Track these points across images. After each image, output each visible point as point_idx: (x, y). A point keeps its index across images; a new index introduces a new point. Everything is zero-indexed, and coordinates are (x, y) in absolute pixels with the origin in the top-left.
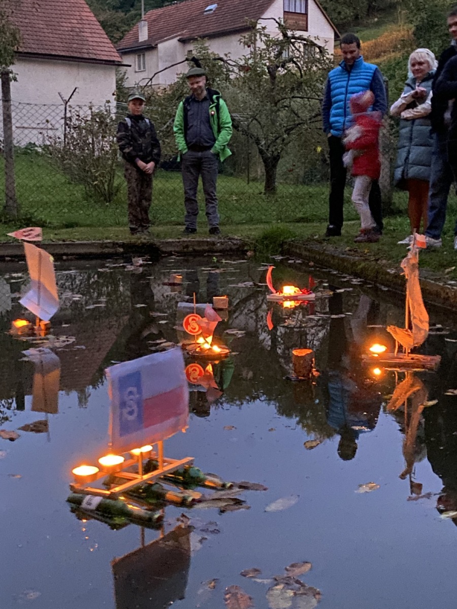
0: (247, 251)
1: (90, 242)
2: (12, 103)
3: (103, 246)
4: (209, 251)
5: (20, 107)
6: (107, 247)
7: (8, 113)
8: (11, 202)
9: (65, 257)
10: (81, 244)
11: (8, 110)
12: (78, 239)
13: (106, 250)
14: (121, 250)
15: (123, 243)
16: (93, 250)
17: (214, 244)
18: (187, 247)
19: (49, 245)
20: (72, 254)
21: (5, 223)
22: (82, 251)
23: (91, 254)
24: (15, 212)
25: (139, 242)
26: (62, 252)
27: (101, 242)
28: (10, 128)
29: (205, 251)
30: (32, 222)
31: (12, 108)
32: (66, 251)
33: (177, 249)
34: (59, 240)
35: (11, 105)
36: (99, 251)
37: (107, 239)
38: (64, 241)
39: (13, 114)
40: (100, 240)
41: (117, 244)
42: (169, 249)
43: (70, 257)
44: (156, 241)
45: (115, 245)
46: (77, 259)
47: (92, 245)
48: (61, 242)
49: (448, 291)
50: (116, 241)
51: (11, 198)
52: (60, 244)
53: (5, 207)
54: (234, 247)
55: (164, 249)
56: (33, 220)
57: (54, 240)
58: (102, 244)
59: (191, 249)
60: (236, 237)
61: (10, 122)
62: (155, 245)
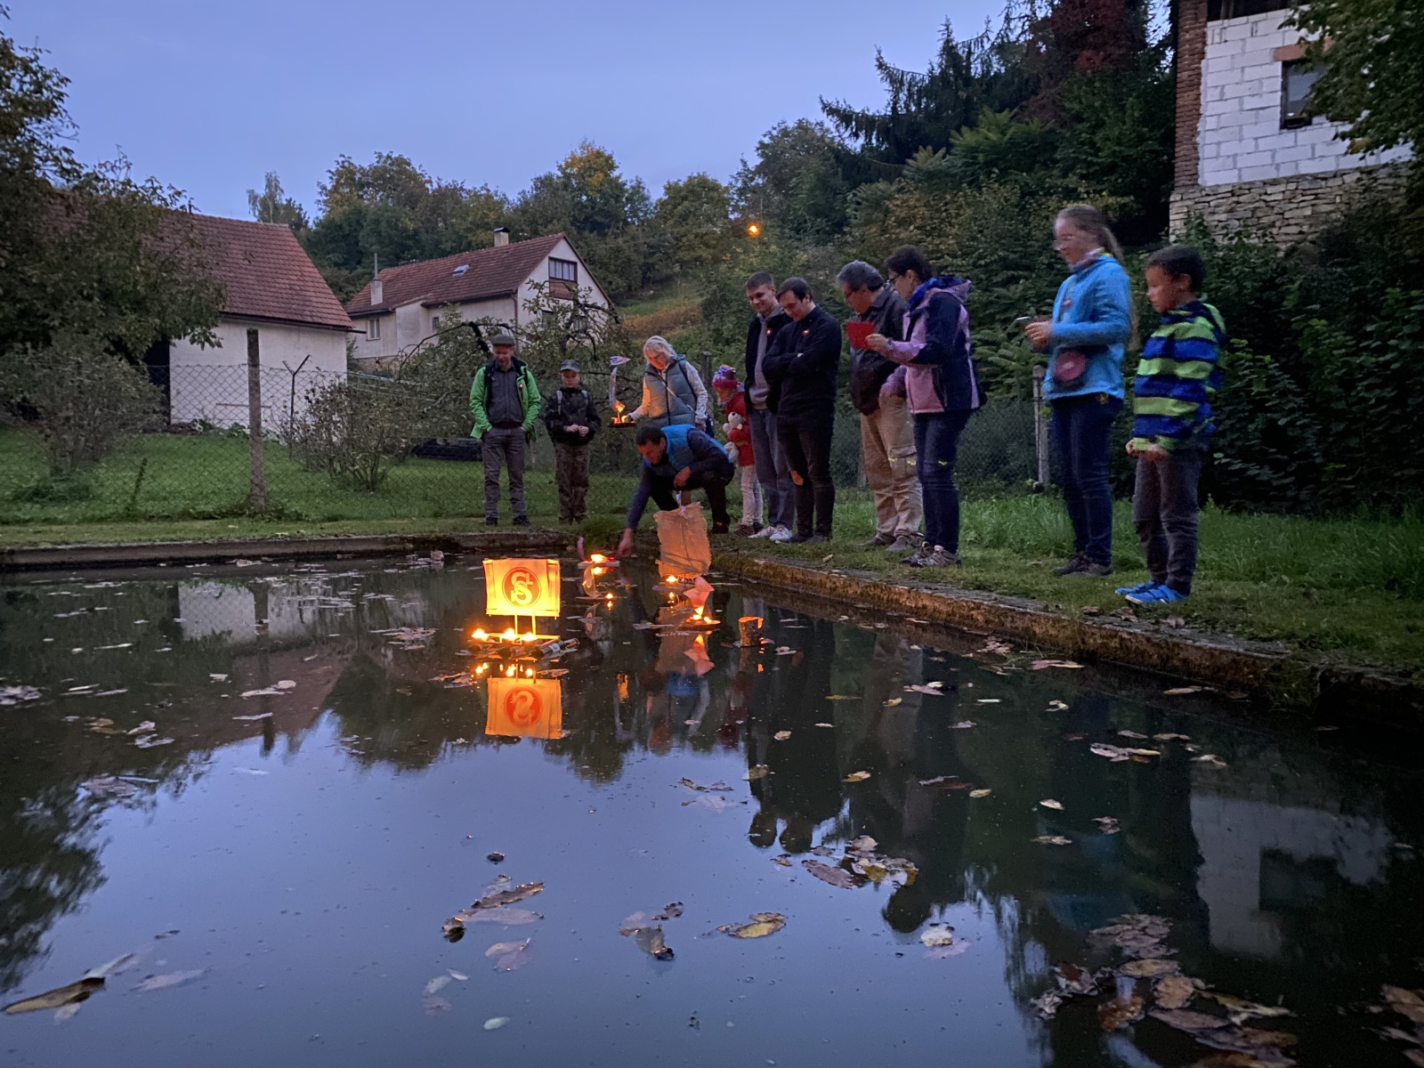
0: (566, 545)
1: (369, 537)
2: (261, 368)
3: (387, 541)
4: (519, 547)
5: (272, 373)
6: (392, 542)
7: (256, 380)
8: (257, 490)
9: (339, 556)
10: (358, 540)
11: (256, 377)
12: (355, 534)
13: (391, 547)
14: (411, 546)
15: (413, 537)
16: (375, 547)
17: (525, 537)
18: (494, 541)
19: (319, 541)
20: (350, 552)
21: (250, 516)
22: (360, 548)
23: (372, 551)
24: (262, 502)
26: (336, 549)
27: (384, 536)
28: (259, 399)
29: (514, 546)
30: (284, 514)
31: (261, 374)
32: (340, 548)
33: (481, 544)
34: (330, 535)
35: (260, 371)
36: (382, 548)
37: (390, 533)
38: (336, 536)
39: (262, 382)
40: (382, 534)
41: (405, 538)
42: (471, 544)
43: (346, 556)
44: (454, 534)
45: (402, 539)
46: (354, 558)
47: (374, 540)
48: (332, 538)
49: (835, 580)
50: (404, 536)
51: (257, 485)
52: (333, 540)
53: (249, 497)
54: (550, 541)
55: (465, 545)
56: (286, 512)
57: (324, 535)
58: (388, 538)
59: (497, 544)
60: (551, 530)
61: (258, 391)
62: (454, 539)
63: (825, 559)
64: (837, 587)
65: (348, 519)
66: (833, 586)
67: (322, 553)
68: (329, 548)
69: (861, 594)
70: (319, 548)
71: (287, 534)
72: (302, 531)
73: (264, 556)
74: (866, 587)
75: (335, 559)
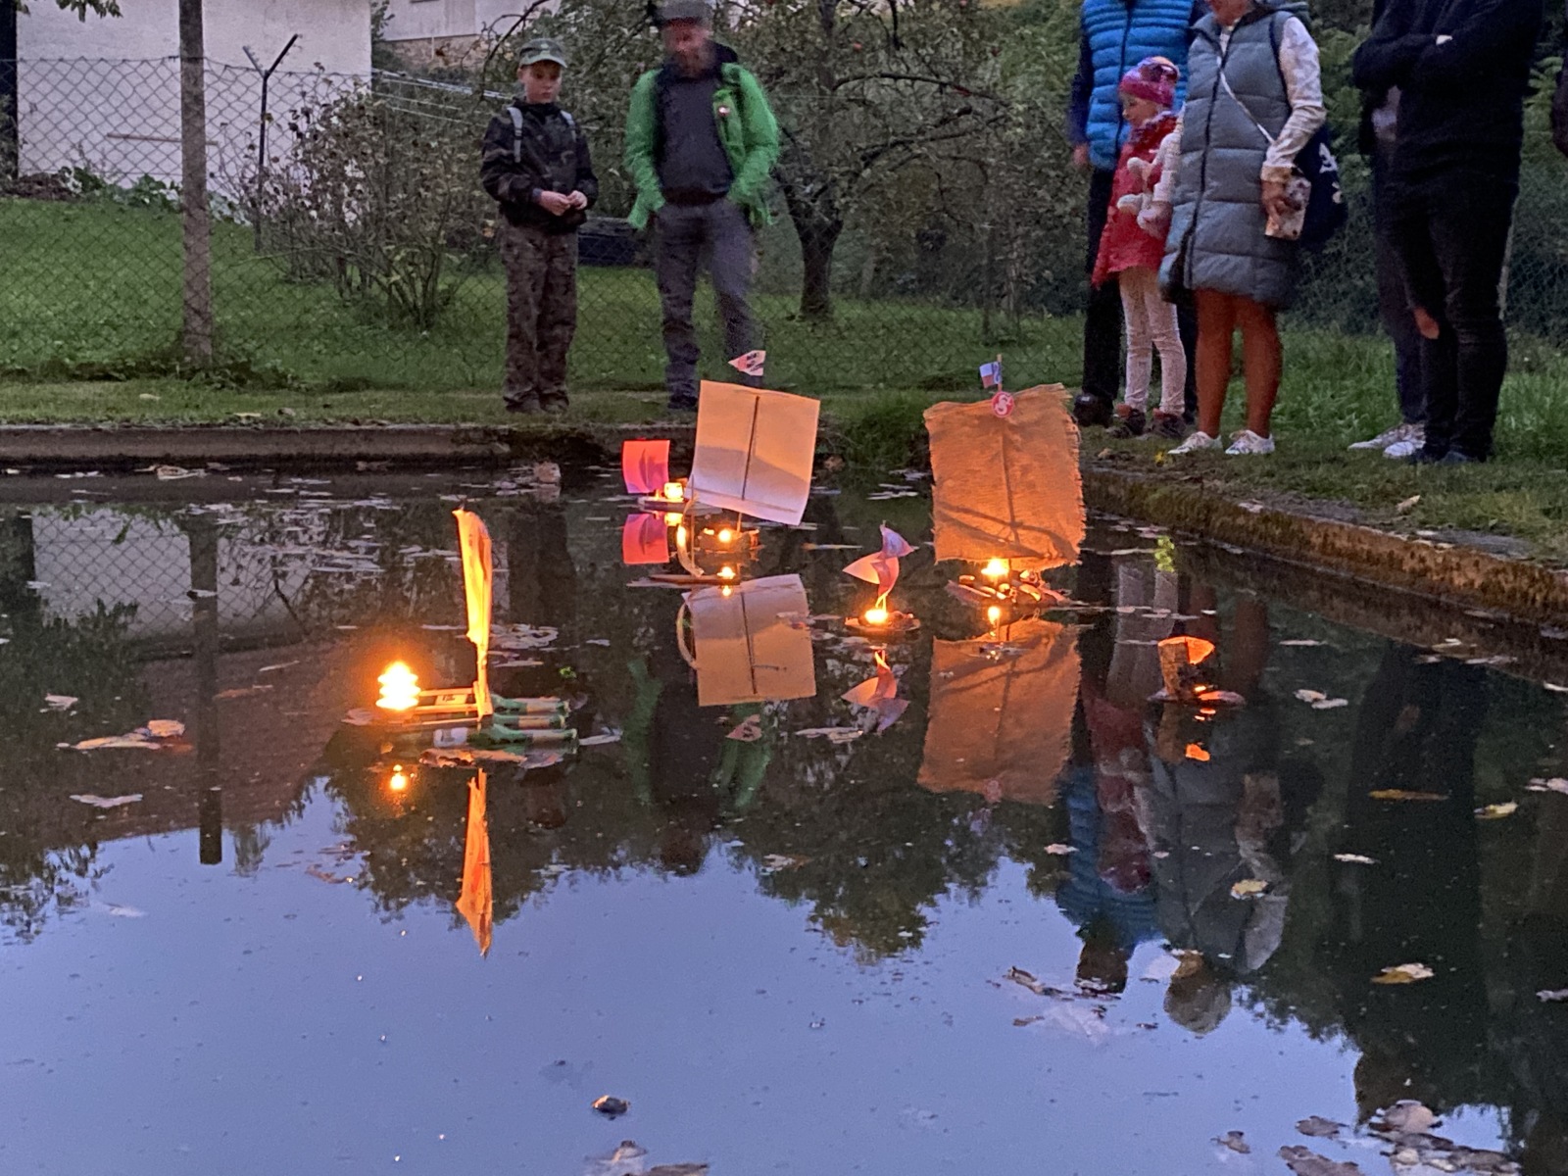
0: (824, 456)
1: (422, 426)
2: (205, 66)
3: (458, 437)
5: (228, 75)
6: (468, 441)
7: (195, 91)
8: (196, 323)
9: (361, 465)
10: (400, 432)
11: (195, 84)
12: (392, 420)
13: (466, 449)
14: (506, 449)
15: (510, 431)
16: (433, 449)
19: (319, 432)
20: (383, 458)
21: (182, 375)
22: (404, 449)
23: (427, 457)
24: (206, 348)
25: (550, 428)
26: (354, 450)
27: (452, 427)
28: (201, 130)
30: (251, 375)
31: (207, 78)
32: (364, 448)
34: (343, 420)
35: (203, 72)
36: (447, 450)
37: (464, 419)
38: (356, 423)
39: (208, 96)
40: (447, 422)
41: (495, 432)
43: (375, 465)
44: (593, 427)
45: (488, 433)
46: (391, 469)
47: (431, 434)
48: (349, 426)
49: (1424, 553)
50: (492, 426)
51: (197, 312)
52: (350, 431)
53: (180, 335)
55: (614, 449)
56: (254, 369)
57: (331, 420)
58: (459, 431)
61: (201, 115)
62: (591, 437)
63: (1401, 506)
64: (1427, 570)
65: (378, 388)
66: (1419, 567)
67: (329, 458)
68: (342, 448)
69: (1484, 588)
70: (322, 448)
71: (257, 415)
72: (288, 411)
73: (212, 459)
74: (1497, 572)
75: (354, 470)
